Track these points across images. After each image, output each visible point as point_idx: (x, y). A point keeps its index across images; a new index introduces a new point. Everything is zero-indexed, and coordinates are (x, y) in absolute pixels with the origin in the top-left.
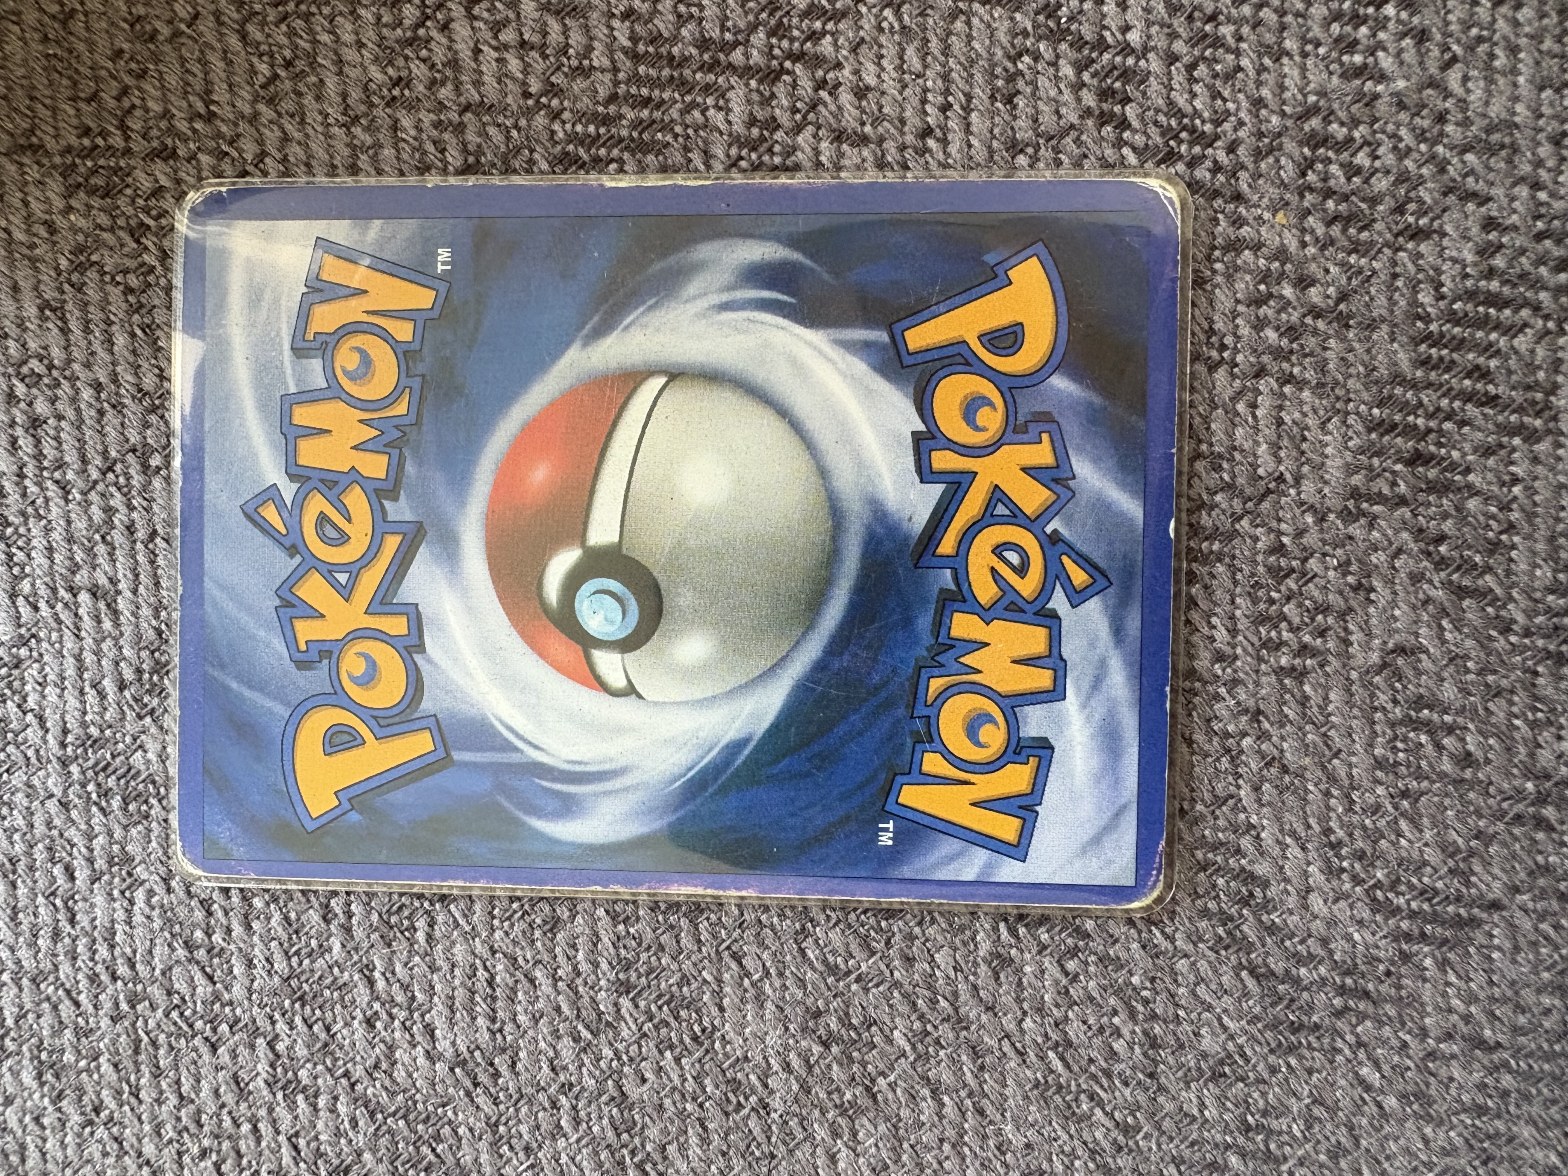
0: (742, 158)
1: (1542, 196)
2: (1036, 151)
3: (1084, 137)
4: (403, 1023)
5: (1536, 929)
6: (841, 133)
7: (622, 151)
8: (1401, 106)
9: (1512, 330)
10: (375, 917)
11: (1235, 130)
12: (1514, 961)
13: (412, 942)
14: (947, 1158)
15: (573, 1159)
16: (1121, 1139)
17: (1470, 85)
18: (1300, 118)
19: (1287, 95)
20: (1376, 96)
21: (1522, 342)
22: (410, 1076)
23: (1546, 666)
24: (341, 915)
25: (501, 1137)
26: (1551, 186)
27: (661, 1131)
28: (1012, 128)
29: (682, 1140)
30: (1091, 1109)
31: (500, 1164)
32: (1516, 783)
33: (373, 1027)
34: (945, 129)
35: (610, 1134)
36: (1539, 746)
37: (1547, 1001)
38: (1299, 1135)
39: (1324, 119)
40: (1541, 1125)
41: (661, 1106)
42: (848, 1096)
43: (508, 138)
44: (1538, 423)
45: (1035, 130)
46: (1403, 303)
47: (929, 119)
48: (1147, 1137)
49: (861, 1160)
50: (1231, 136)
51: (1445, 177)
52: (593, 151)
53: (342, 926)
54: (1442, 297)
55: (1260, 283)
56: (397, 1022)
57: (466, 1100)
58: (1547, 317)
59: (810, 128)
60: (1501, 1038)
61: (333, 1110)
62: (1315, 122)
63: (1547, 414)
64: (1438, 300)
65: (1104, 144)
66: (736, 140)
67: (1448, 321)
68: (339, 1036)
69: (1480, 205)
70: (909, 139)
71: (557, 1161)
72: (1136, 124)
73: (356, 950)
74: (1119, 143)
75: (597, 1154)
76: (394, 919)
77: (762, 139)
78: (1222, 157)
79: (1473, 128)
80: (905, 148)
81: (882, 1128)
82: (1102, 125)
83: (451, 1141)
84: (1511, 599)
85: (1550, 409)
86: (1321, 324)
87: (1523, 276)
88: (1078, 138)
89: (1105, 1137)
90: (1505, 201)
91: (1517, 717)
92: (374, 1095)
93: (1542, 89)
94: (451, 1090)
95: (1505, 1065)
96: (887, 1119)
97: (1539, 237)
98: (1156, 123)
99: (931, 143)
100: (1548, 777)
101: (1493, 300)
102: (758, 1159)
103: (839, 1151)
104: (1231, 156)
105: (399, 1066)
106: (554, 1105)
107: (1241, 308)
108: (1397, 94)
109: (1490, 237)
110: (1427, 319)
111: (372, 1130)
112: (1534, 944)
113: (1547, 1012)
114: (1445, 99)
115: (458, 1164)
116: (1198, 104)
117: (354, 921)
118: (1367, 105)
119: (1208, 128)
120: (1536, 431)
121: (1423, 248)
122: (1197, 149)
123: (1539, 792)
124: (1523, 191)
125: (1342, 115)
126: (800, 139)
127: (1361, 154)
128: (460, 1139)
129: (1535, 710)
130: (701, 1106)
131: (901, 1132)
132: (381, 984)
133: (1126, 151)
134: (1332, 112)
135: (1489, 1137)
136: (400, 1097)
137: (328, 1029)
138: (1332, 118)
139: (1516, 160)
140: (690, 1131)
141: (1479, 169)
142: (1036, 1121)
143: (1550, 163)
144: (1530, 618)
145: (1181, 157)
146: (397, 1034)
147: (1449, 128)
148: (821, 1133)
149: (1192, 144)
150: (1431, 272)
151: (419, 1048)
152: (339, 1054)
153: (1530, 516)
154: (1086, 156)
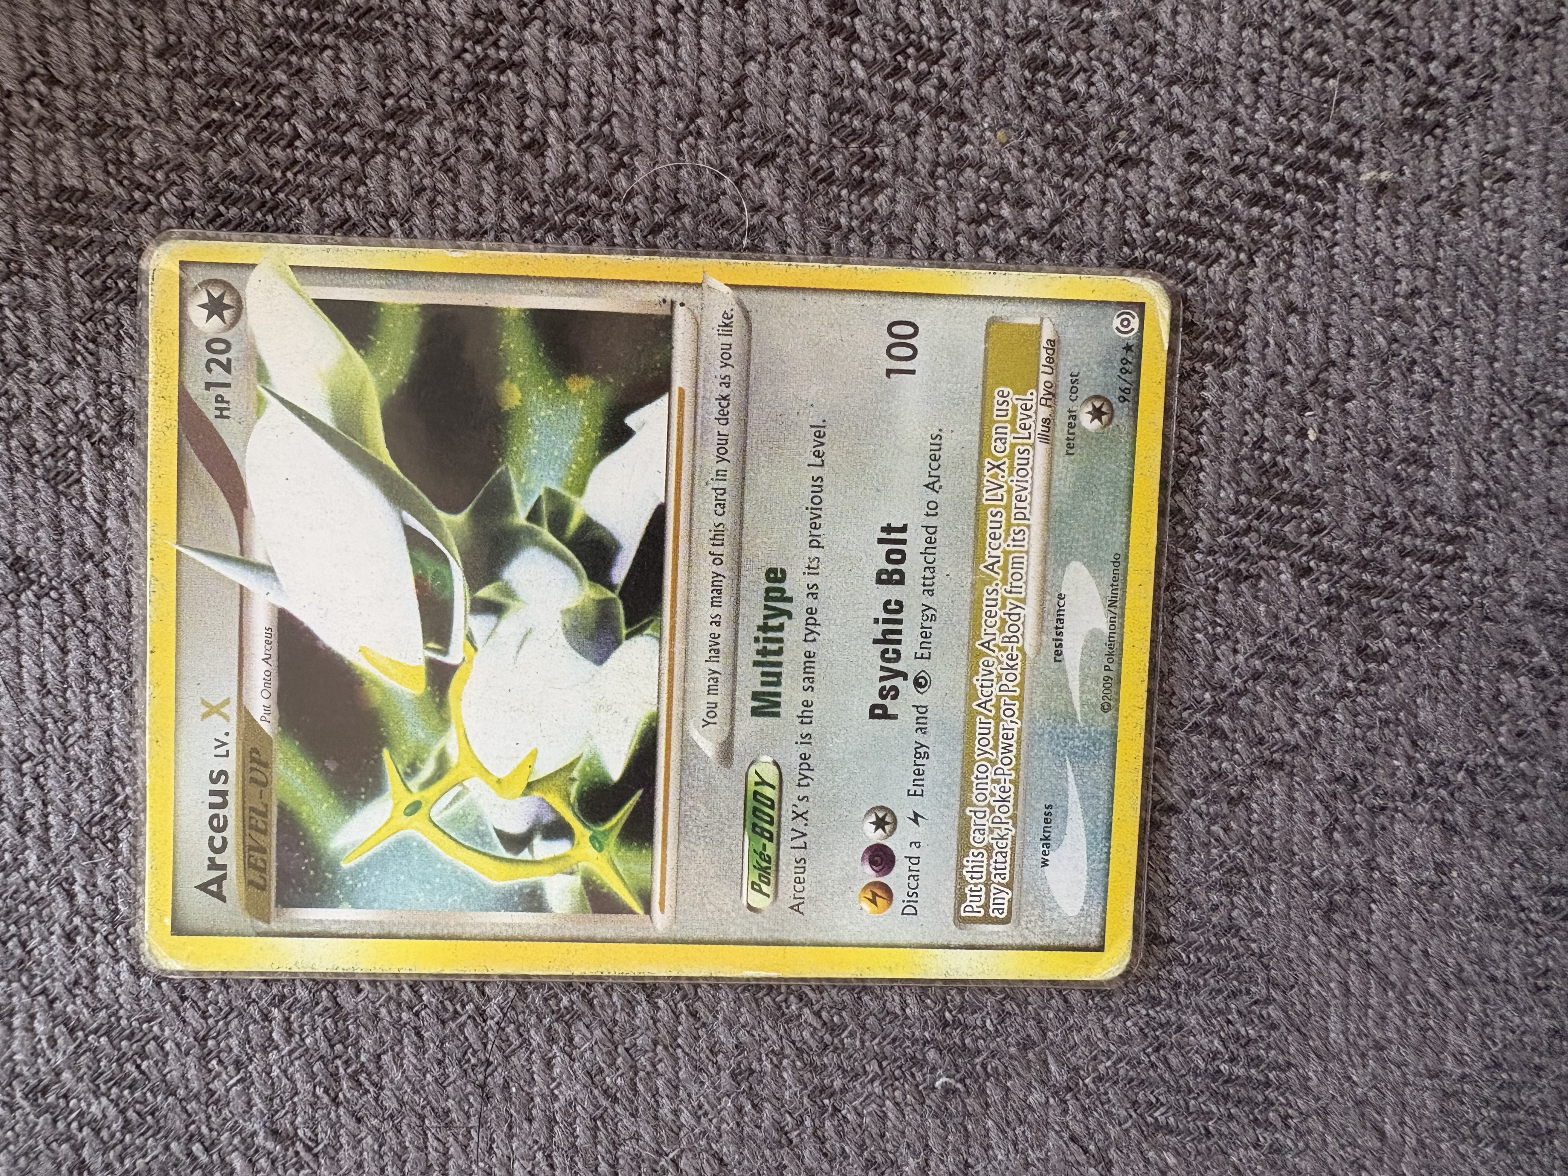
0: (465, 50)
1: (1240, 131)
2: (767, 58)
3: (814, 47)
4: (106, 937)
5: (1209, 832)
6: (570, 29)
7: (336, 37)
8: (1115, 35)
9: (1209, 260)
10: (74, 829)
11: (961, 48)
12: (1188, 861)
13: (115, 855)
14: (660, 1061)
15: (285, 1072)
16: (827, 1038)
17: (1179, 19)
18: (1022, 40)
19: (1010, 17)
20: (1093, 24)
21: (1217, 271)
22: (113, 991)
23: (1226, 583)
24: (38, 827)
25: (211, 1052)
26: (1248, 122)
27: (375, 1042)
28: (742, 34)
29: (397, 1049)
30: (800, 1008)
31: (208, 1079)
32: (1197, 693)
33: (74, 942)
34: (675, 31)
35: (323, 1045)
36: (1217, 659)
37: (1214, 897)
38: (991, 1029)
39: (1044, 42)
40: (1207, 1013)
41: (376, 1016)
42: (565, 1002)
43: (213, 19)
44: (1228, 351)
45: (766, 38)
46: (1112, 228)
47: (660, 20)
48: (852, 1035)
49: (577, 1065)
50: (955, 55)
51: (1154, 107)
52: (306, 36)
53: (39, 838)
54: (1148, 225)
55: (981, 201)
56: (98, 937)
57: (173, 1014)
58: (1239, 249)
59: (538, 24)
60: (1176, 934)
61: (31, 1030)
62: (1034, 46)
63: (1236, 342)
64: (1142, 227)
65: (834, 56)
66: (460, 32)
67: (1151, 248)
68: (36, 952)
69: (1185, 136)
70: (639, 40)
71: (268, 1074)
72: (864, 36)
73: (54, 861)
74: (848, 55)
75: (310, 1065)
76: (95, 831)
77: (488, 32)
78: (946, 73)
79: (1180, 61)
80: (636, 48)
81: (598, 1033)
82: (832, 36)
83: (157, 1057)
84: (1198, 517)
85: (1240, 337)
86: (1035, 246)
87: (1220, 208)
88: (808, 48)
89: (812, 1034)
90: (1205, 134)
91: (1199, 632)
92: (75, 1012)
93: (1242, 27)
94: (157, 1005)
95: (1177, 958)
96: (603, 1023)
97: (1235, 171)
98: (884, 37)
99: (662, 44)
100: (1224, 688)
101: (1193, 230)
102: (474, 1067)
103: (554, 1057)
104: (957, 74)
105: (101, 982)
106: (266, 1017)
107: (962, 226)
108: (1111, 23)
109: (1193, 168)
110: (1132, 245)
111: (71, 1048)
112: (1207, 845)
113: (1215, 908)
114: (1155, 31)
115: (164, 1081)
116: (925, 21)
117: (52, 833)
118: (1083, 32)
119: (934, 45)
120: (1226, 358)
121: (1132, 176)
122: (923, 66)
123: (1215, 702)
124: (1223, 125)
125: (1061, 40)
126: (527, 34)
127: (1078, 80)
128: (167, 1054)
129: (1215, 624)
130: (417, 1014)
131: (617, 1037)
132: (81, 898)
133: (854, 63)
134: (1052, 37)
135: (1161, 1025)
136: (102, 1013)
137: (23, 945)
138: (1051, 42)
139: (1218, 95)
140: (406, 1040)
141: (1185, 102)
142: (747, 1024)
143: (1248, 101)
144: (1213, 537)
145: (908, 72)
146: (99, 949)
147: (1159, 60)
148: (536, 1038)
149: (918, 60)
150: (1138, 199)
151: (123, 963)
152: (36, 971)
153: (1218, 440)
154: (815, 66)
